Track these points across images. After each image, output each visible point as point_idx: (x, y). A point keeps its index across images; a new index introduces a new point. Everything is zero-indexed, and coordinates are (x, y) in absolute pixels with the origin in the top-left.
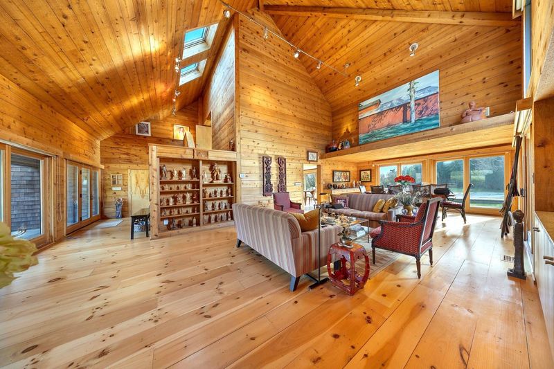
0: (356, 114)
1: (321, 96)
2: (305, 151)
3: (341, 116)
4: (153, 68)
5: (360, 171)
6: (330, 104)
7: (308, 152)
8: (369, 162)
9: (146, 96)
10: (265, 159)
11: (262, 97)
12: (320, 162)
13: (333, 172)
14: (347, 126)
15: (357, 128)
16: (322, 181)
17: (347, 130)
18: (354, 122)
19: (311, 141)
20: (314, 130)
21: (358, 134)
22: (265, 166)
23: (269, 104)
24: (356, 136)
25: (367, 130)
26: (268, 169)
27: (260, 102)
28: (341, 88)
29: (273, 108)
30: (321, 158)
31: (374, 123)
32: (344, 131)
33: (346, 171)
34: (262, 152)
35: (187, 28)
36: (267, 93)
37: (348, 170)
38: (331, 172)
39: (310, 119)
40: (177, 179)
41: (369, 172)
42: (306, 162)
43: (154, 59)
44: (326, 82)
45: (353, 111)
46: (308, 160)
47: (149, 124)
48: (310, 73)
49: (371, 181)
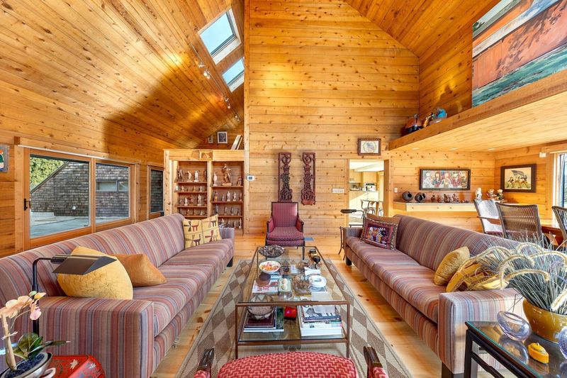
0: (466, 50)
1: (392, 43)
2: (353, 139)
3: (436, 64)
4: (191, 81)
5: (503, 169)
6: (413, 52)
7: (359, 141)
8: (528, 148)
9: (204, 108)
10: (281, 156)
11: (280, 76)
12: (386, 154)
13: (421, 171)
14: (449, 79)
15: (469, 79)
16: (391, 187)
17: (448, 89)
18: (463, 68)
19: (368, 122)
20: (373, 104)
21: (470, 90)
22: (282, 164)
23: (290, 83)
24: (466, 97)
25: (493, 74)
26: (286, 169)
27: (278, 83)
28: (428, 10)
29: (296, 85)
30: (390, 148)
31: (514, 52)
32: (441, 91)
33: (459, 169)
34: (278, 147)
35: (196, 29)
36: (288, 68)
37: (462, 166)
38: (417, 172)
39: (366, 87)
40: (191, 181)
41: (527, 172)
42: (356, 156)
43: (185, 73)
44: (396, 13)
45: (459, 46)
46: (359, 152)
47: (226, 133)
48: (364, 14)
49: (533, 190)
